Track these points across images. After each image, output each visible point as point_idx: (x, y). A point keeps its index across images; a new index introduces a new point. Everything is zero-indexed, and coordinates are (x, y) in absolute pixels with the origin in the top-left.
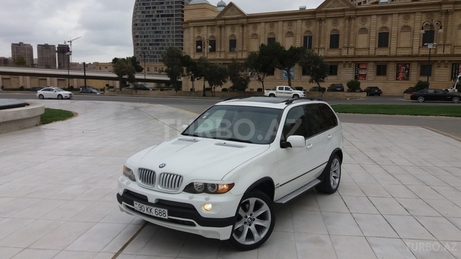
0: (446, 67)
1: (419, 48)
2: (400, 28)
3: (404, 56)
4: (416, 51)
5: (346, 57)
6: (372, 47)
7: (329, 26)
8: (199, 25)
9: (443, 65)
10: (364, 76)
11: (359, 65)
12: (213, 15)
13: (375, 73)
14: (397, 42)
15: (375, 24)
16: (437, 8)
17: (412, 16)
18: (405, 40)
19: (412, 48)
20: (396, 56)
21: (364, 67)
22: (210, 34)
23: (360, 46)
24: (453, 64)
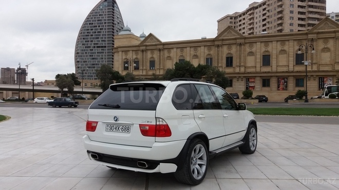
0: (314, 80)
1: (294, 66)
2: (278, 51)
3: (283, 72)
4: (291, 68)
5: (238, 73)
6: (258, 65)
7: (225, 51)
8: (126, 49)
9: (312, 79)
10: (253, 87)
11: (248, 79)
12: (137, 43)
13: (261, 85)
14: (277, 62)
15: (259, 49)
16: (305, 37)
17: (287, 43)
18: (283, 60)
19: (288, 66)
20: (277, 72)
21: (253, 81)
22: (135, 57)
23: (249, 65)
24: (319, 78)
